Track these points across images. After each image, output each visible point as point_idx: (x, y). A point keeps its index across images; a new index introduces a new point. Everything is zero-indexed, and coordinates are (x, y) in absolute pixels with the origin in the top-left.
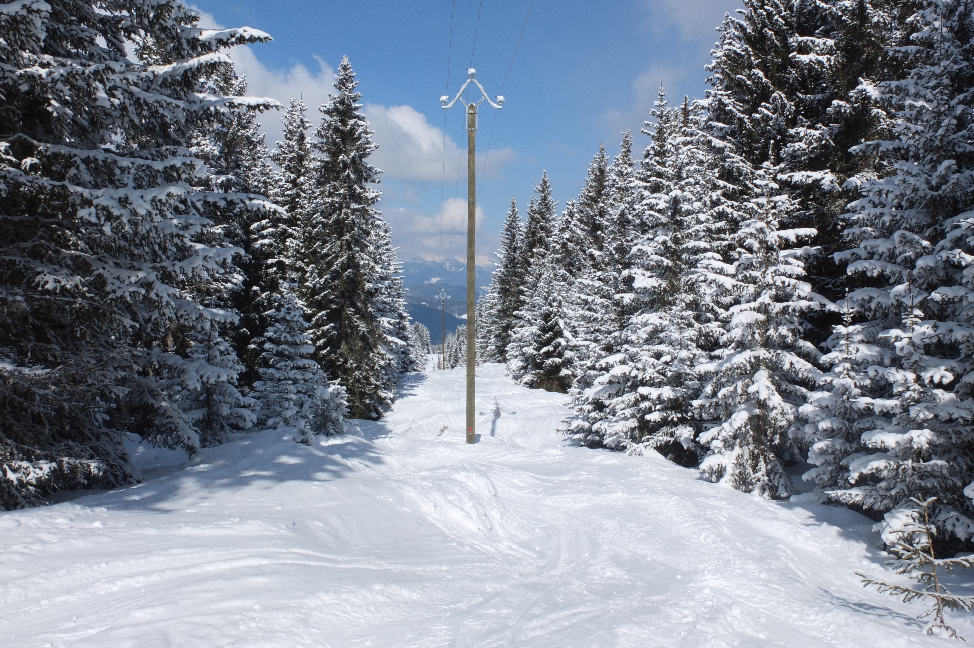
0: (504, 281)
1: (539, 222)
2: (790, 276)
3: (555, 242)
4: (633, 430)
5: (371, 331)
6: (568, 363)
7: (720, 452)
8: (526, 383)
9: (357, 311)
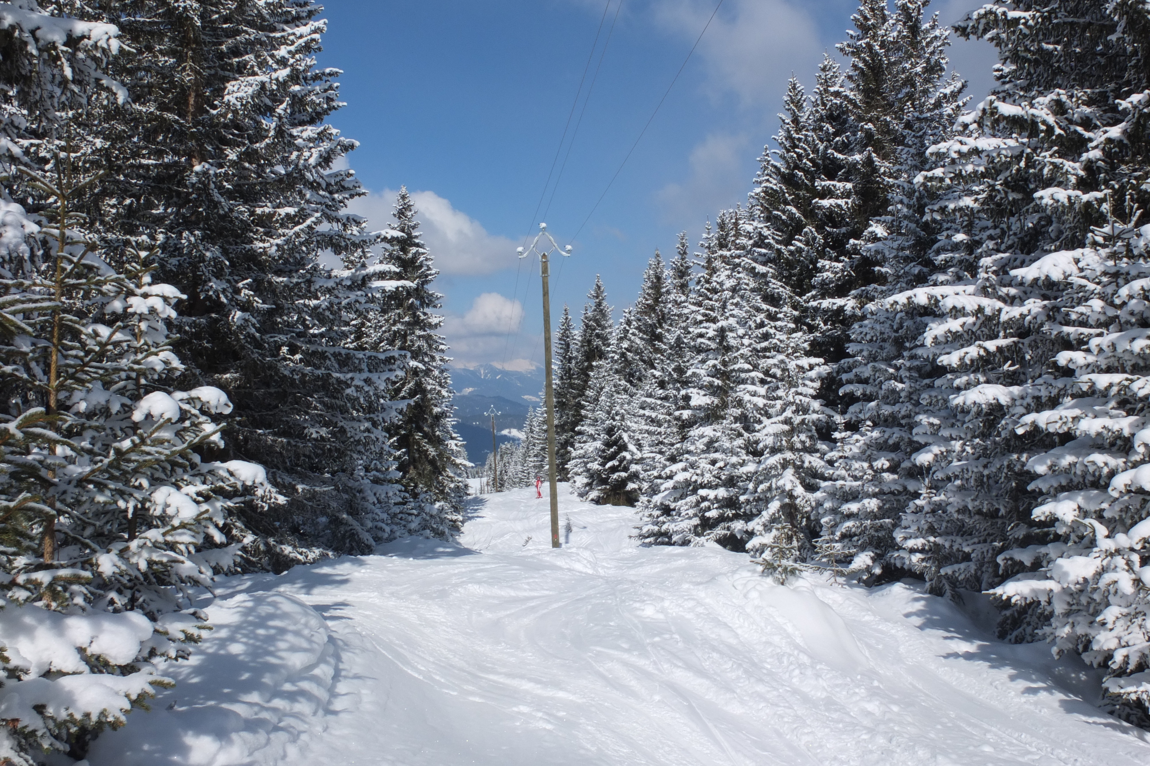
0: (559, 393)
1: (595, 330)
2: (805, 396)
3: (614, 352)
4: (696, 527)
5: (441, 455)
6: (634, 477)
7: (761, 534)
8: (592, 500)
9: (426, 435)
